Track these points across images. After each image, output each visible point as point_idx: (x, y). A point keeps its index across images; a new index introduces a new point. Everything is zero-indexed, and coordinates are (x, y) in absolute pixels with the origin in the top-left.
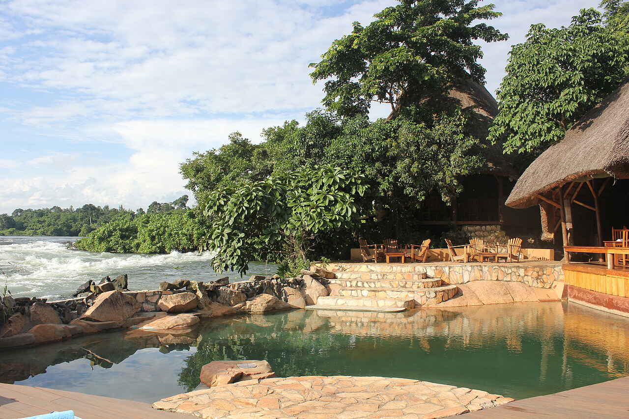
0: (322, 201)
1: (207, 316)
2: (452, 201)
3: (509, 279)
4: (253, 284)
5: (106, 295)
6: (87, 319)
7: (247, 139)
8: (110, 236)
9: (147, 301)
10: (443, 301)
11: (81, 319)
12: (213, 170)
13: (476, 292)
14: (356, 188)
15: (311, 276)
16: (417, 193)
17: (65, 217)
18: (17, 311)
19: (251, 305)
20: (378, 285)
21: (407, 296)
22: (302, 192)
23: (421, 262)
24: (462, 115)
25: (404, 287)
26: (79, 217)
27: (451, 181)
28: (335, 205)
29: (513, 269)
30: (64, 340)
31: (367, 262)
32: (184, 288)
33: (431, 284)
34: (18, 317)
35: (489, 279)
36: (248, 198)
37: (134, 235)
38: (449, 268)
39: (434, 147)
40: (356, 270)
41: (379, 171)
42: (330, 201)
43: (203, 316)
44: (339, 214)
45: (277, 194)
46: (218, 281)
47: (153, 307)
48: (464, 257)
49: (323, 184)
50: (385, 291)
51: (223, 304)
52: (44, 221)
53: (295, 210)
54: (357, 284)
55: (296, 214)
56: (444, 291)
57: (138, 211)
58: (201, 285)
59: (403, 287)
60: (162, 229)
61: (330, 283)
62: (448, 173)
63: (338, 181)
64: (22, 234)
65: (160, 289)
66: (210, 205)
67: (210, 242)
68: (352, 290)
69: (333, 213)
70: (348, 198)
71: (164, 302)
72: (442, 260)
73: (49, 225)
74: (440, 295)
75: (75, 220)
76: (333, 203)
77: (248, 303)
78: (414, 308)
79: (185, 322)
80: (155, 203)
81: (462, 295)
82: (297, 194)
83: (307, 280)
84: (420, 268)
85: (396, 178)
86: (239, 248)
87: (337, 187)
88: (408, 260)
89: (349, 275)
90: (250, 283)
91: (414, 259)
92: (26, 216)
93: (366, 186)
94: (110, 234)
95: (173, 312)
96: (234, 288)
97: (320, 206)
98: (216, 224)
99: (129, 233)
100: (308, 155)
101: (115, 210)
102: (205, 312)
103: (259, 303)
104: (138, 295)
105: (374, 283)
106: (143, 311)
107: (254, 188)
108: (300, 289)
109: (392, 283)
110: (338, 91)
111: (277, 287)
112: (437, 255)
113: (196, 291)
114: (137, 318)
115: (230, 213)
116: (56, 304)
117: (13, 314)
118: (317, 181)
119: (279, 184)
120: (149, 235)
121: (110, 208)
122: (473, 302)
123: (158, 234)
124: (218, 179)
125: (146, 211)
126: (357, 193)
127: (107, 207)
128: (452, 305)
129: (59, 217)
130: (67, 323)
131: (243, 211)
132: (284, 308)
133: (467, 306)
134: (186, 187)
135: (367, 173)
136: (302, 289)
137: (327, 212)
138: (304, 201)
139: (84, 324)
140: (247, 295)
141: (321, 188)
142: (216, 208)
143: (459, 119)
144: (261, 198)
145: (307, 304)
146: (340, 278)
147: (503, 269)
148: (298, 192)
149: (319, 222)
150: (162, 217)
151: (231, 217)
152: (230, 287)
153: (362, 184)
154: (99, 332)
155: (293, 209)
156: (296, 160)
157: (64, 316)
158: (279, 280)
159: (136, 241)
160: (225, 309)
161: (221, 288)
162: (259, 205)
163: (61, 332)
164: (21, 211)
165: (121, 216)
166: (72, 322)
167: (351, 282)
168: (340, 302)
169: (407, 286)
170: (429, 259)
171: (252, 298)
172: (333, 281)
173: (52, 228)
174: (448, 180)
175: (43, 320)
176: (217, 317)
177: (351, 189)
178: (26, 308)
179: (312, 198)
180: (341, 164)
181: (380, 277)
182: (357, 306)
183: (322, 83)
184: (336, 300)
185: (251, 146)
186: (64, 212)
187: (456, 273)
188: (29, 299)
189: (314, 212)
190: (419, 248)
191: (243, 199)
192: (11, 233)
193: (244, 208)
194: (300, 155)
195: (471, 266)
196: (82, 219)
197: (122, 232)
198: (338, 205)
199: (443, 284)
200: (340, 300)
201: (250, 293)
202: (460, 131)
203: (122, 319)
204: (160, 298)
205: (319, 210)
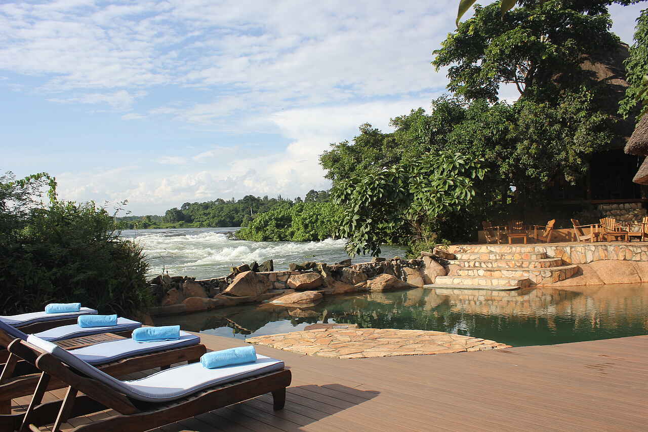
0: (441, 186)
1: (329, 293)
2: (576, 181)
3: (639, 259)
4: (374, 265)
5: (242, 275)
6: (227, 294)
7: (377, 129)
8: (266, 225)
9: (278, 280)
10: (559, 280)
11: (223, 294)
12: (348, 160)
13: (598, 273)
14: (476, 172)
15: (431, 257)
16: (539, 174)
17: (227, 209)
18: (173, 286)
19: (371, 283)
20: (495, 265)
21: (522, 275)
22: (424, 178)
23: (545, 242)
24: (588, 91)
25: (521, 266)
26: (241, 208)
27: (575, 160)
28: (454, 189)
29: (643, 248)
30: (209, 310)
31: (490, 243)
32: (311, 270)
33: (548, 264)
34: (174, 291)
35: (615, 258)
36: (371, 186)
37: (288, 224)
38: (571, 248)
39: (557, 127)
40: (476, 251)
41: (499, 154)
42: (450, 186)
43: (327, 293)
44: (458, 198)
45: (399, 182)
46: (342, 263)
47: (284, 285)
48: (590, 236)
49: (444, 169)
50: (500, 271)
51: (346, 282)
52: (209, 214)
53: (417, 196)
54: (475, 264)
55: (418, 199)
56: (560, 270)
57: (296, 199)
58: (324, 266)
59: (519, 267)
60: (315, 217)
61: (449, 264)
62: (571, 152)
63: (458, 166)
64: (190, 226)
65: (289, 270)
66: (339, 194)
67: (342, 228)
68: (469, 270)
69: (453, 196)
70: (467, 182)
71: (292, 281)
72: (570, 241)
73: (213, 217)
74: (556, 274)
75: (237, 211)
76: (452, 188)
77: (369, 282)
78: (529, 287)
79: (308, 297)
80: (312, 192)
81: (582, 274)
82: (419, 180)
83: (427, 261)
84: (540, 248)
85: (517, 160)
86: (366, 233)
87: (456, 172)
88: (530, 241)
89: (469, 256)
90: (371, 264)
91: (538, 239)
92: (194, 209)
93: (486, 170)
94: (266, 223)
95: (300, 289)
96: (355, 268)
97: (441, 191)
98: (347, 212)
99: (284, 222)
100: (432, 142)
101: (274, 200)
102: (329, 290)
103: (378, 283)
104: (270, 276)
105: (491, 263)
106: (275, 288)
107: (377, 177)
108: (419, 269)
109: (508, 263)
110: (461, 77)
111: (397, 268)
112: (564, 235)
113: (321, 272)
114: (268, 294)
115: (355, 201)
116: (203, 282)
117: (170, 289)
118: (438, 167)
119: (402, 171)
120: (303, 223)
121: (269, 198)
122: (594, 282)
123: (310, 222)
124: (352, 169)
125: (303, 199)
126: (477, 176)
127: (266, 198)
128: (569, 284)
129: (222, 209)
130: (212, 297)
131: (367, 199)
132: (402, 287)
133: (585, 285)
134: (326, 177)
135: (487, 157)
136: (421, 269)
137: (447, 197)
138: (425, 187)
139: (225, 298)
140: (367, 274)
141: (442, 174)
142: (343, 197)
143: (585, 96)
144: (384, 186)
145: (425, 283)
146: (460, 259)
147: (631, 248)
148: (420, 179)
149: (439, 207)
150: (315, 206)
151: (356, 204)
152: (352, 268)
153: (482, 168)
154: (237, 305)
155: (415, 195)
156: (421, 148)
157: (209, 292)
158: (398, 261)
159: (291, 230)
160: (347, 288)
161: (344, 268)
162: (382, 193)
163: (206, 303)
164: (188, 204)
165: (279, 206)
166: (215, 297)
167: (469, 262)
168: (456, 281)
169: (523, 265)
170: (555, 239)
171: (373, 278)
172: (452, 262)
173: (216, 220)
174: (571, 159)
175: (193, 294)
176: (339, 294)
177: (471, 173)
178: (180, 284)
179: (434, 184)
180: (463, 149)
181: (497, 257)
182: (472, 285)
183: (445, 69)
184: (452, 279)
185: (382, 135)
186: (227, 204)
187: (578, 253)
188: (182, 277)
189: (434, 197)
190: (544, 229)
191: (366, 188)
192: (181, 226)
193: (368, 196)
194: (425, 141)
195: (594, 246)
196: (243, 210)
197: (278, 221)
198: (457, 190)
199: (564, 263)
200: (455, 280)
201: (370, 273)
202: (586, 107)
203: (255, 294)
204: (289, 277)
205: (438, 195)
